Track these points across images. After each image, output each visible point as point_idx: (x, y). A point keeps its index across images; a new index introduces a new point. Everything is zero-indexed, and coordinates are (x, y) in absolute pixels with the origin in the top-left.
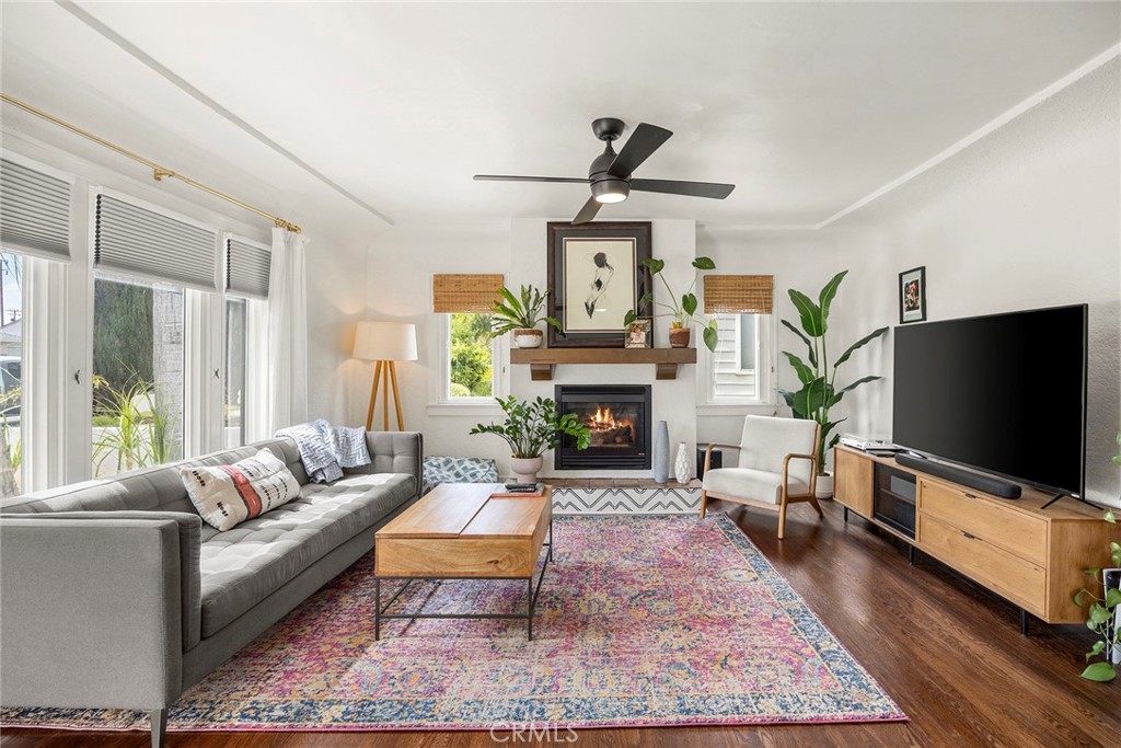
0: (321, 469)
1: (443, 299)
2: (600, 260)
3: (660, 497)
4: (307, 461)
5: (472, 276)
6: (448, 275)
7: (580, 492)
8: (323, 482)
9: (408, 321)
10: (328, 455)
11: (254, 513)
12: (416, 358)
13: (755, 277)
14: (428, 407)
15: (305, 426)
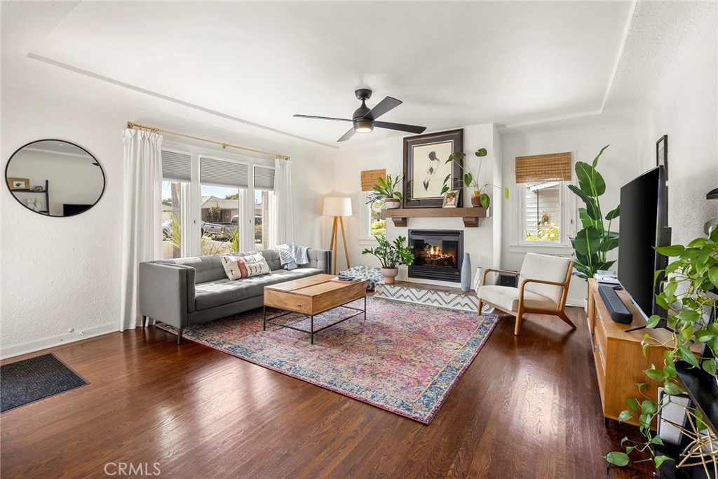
0: (287, 264)
1: (366, 184)
2: (432, 156)
3: (459, 299)
4: (281, 259)
5: (378, 171)
6: (368, 171)
7: (413, 290)
8: (287, 269)
9: (347, 196)
10: (291, 258)
11: (244, 276)
12: (351, 214)
13: (555, 155)
14: (360, 240)
15: (285, 245)
